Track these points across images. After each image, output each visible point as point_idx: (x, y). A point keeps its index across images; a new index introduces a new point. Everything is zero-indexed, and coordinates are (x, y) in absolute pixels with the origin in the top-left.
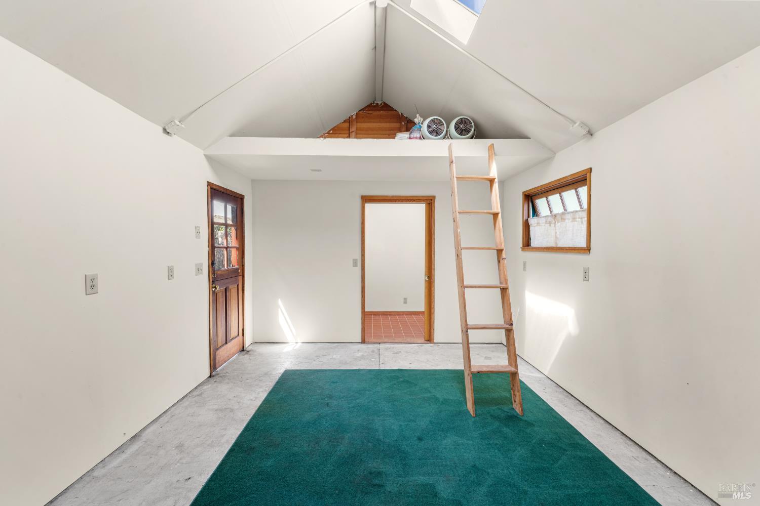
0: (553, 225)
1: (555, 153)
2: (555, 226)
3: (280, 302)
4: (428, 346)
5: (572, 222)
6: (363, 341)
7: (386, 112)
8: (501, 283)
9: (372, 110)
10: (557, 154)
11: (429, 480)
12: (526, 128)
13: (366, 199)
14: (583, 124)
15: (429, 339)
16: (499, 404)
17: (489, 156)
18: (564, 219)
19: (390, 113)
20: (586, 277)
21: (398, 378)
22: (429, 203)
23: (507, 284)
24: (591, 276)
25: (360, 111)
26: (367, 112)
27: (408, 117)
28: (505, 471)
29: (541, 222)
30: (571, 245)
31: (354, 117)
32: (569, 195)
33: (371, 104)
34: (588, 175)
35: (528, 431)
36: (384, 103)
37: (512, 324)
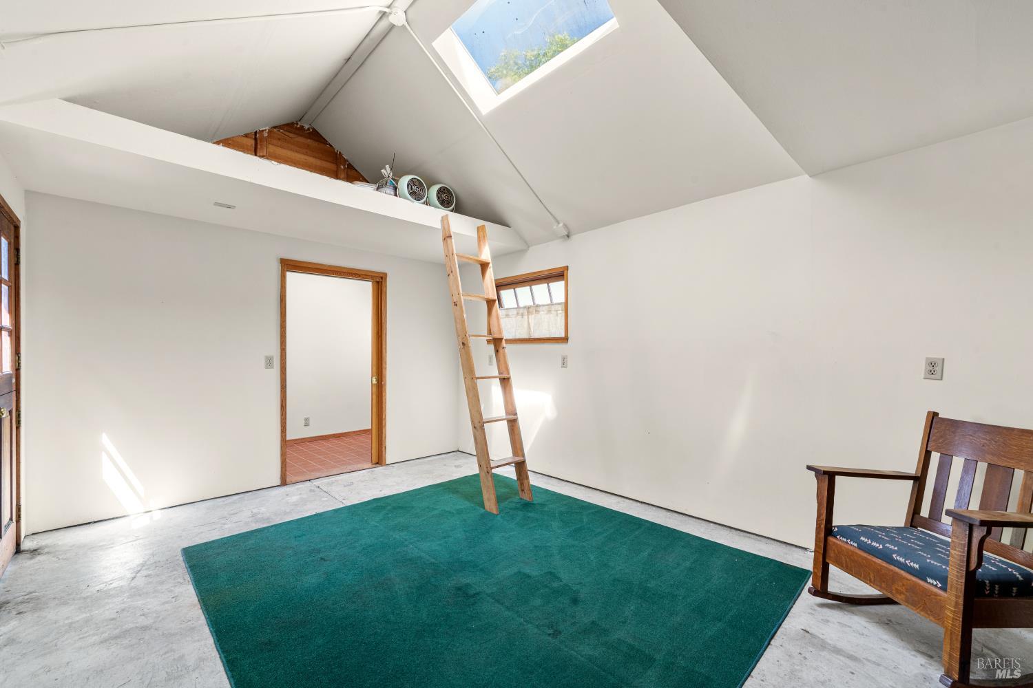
0: (526, 317)
1: (529, 247)
2: (528, 318)
3: (105, 439)
4: (380, 469)
5: (547, 314)
6: (284, 483)
7: (317, 143)
8: (500, 373)
9: (294, 133)
10: (531, 248)
11: (515, 570)
12: (509, 216)
13: (289, 265)
14: (565, 226)
15: (379, 461)
16: (507, 499)
17: (479, 237)
18: (539, 311)
19: (322, 146)
20: (564, 364)
21: (383, 508)
22: (378, 282)
23: (508, 373)
24: (569, 363)
25: (275, 127)
26: (288, 134)
27: (349, 159)
28: (559, 540)
29: (510, 314)
30: (548, 336)
31: (266, 135)
32: (540, 289)
33: (293, 123)
34: (565, 272)
35: (546, 509)
36: (314, 129)
37: (516, 414)
